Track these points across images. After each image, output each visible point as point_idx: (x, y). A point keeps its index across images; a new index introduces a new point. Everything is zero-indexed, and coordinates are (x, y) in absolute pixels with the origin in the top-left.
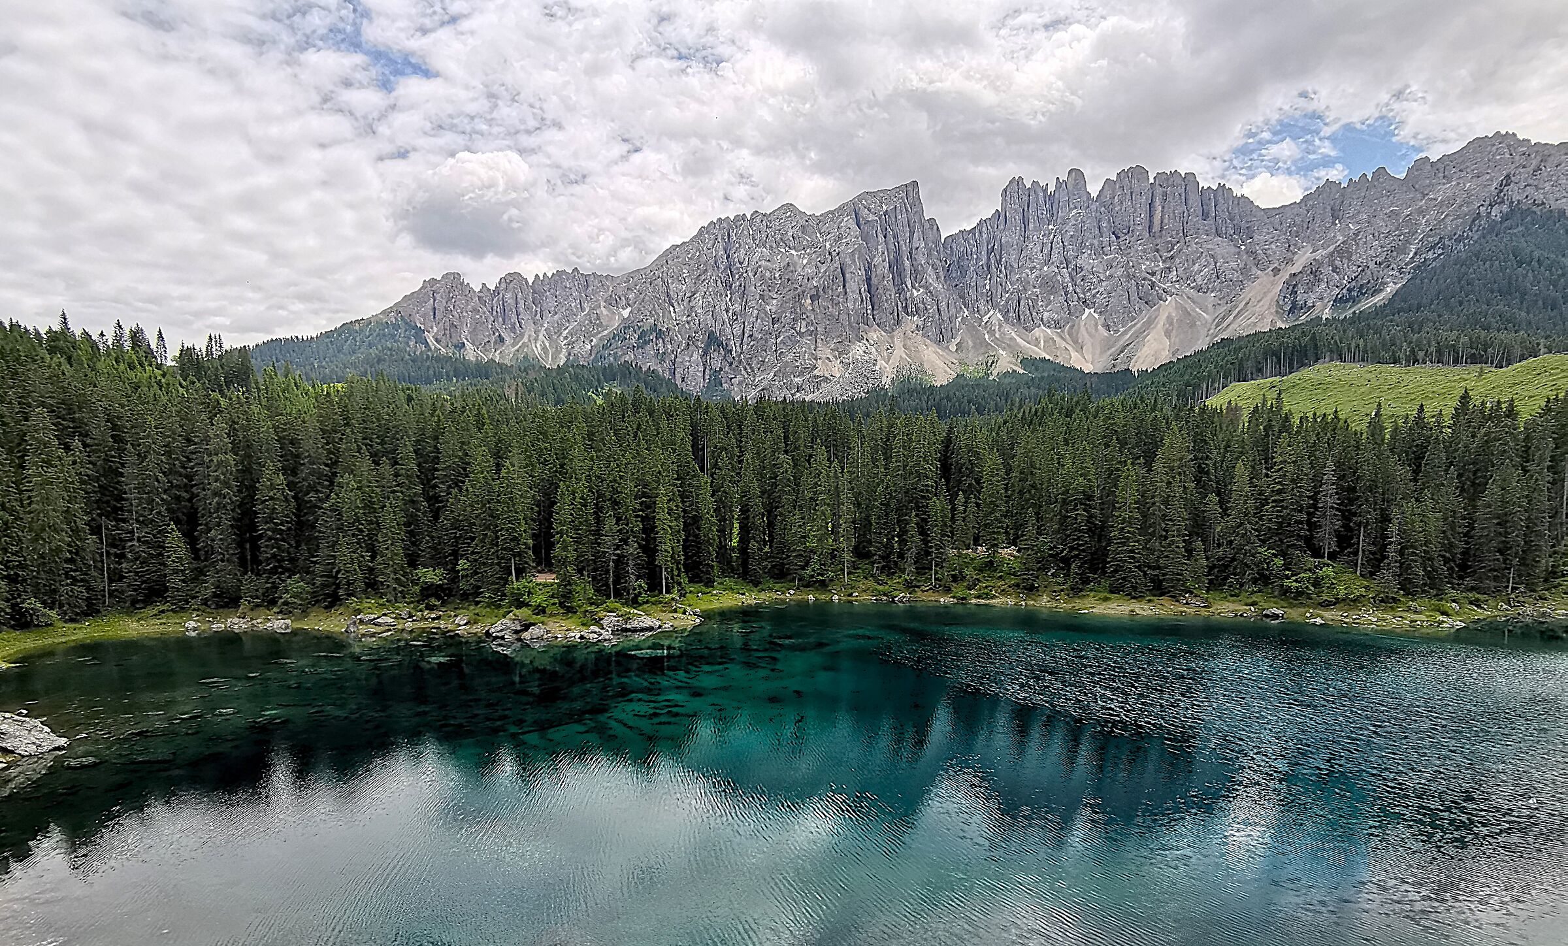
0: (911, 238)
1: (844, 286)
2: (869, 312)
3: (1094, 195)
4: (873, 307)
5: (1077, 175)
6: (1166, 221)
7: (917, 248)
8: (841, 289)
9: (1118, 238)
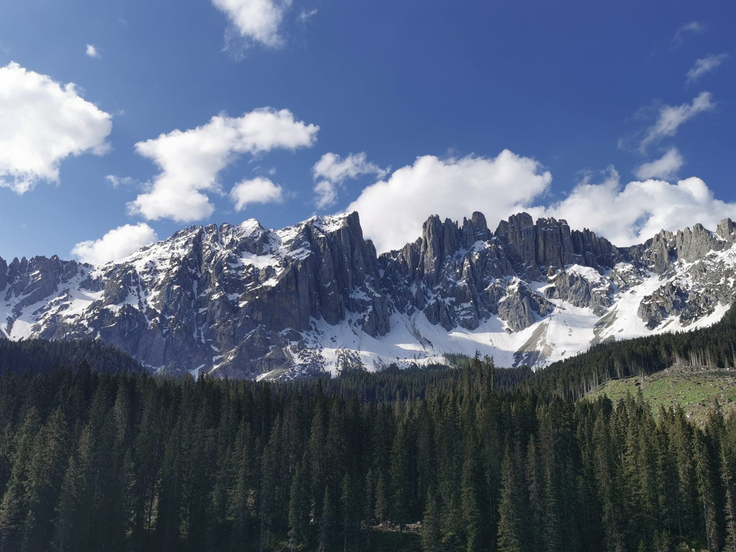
0: (352, 253)
1: (297, 287)
2: (317, 308)
3: (493, 230)
4: (321, 305)
5: (479, 217)
6: (548, 253)
7: (357, 261)
8: (293, 289)
9: (512, 263)
